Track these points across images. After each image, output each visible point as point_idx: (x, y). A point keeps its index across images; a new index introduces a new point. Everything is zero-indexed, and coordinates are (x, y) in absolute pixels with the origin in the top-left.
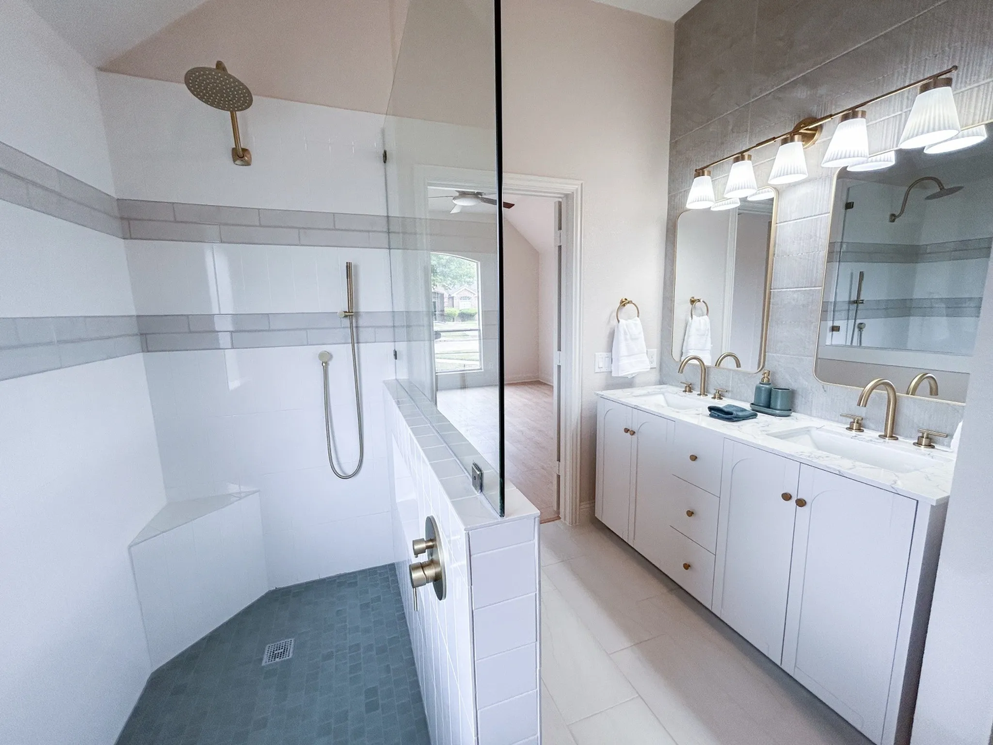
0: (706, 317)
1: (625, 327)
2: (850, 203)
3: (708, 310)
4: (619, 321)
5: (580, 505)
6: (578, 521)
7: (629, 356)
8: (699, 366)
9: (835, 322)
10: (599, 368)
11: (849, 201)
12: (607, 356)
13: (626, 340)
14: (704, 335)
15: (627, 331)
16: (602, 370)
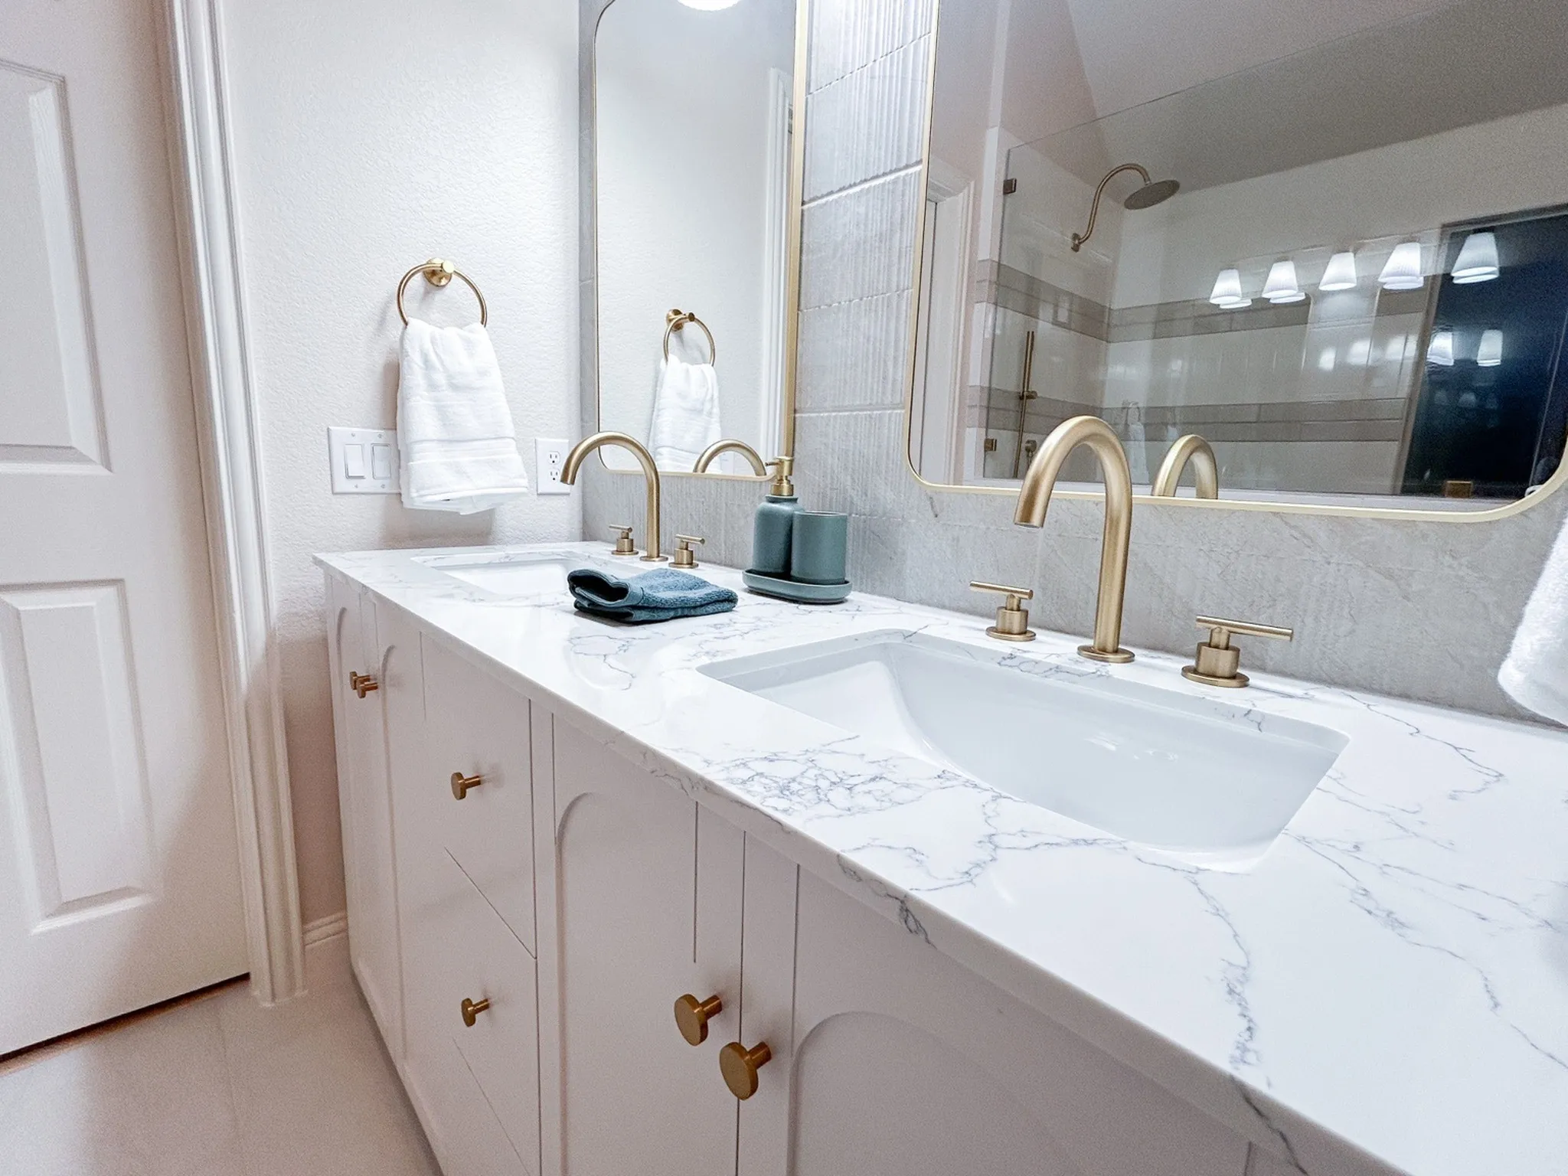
0: (707, 368)
1: (428, 346)
2: (1011, 180)
3: (713, 350)
4: (406, 323)
5: (304, 932)
6: (299, 982)
7: (450, 441)
8: (641, 475)
9: (990, 430)
10: (349, 477)
11: (1009, 178)
12: (381, 441)
13: (433, 386)
14: (700, 412)
15: (433, 357)
16: (364, 486)
